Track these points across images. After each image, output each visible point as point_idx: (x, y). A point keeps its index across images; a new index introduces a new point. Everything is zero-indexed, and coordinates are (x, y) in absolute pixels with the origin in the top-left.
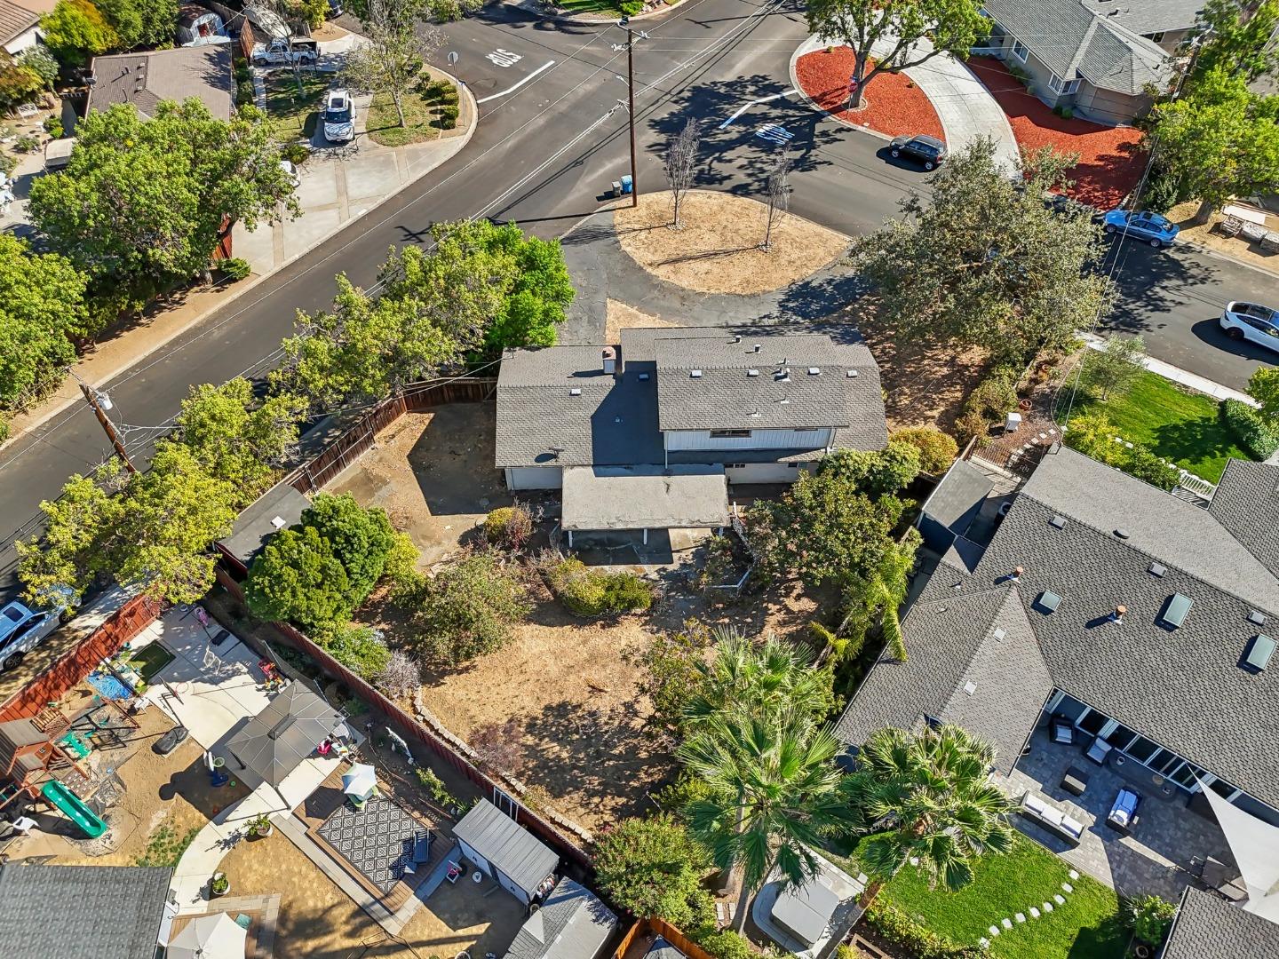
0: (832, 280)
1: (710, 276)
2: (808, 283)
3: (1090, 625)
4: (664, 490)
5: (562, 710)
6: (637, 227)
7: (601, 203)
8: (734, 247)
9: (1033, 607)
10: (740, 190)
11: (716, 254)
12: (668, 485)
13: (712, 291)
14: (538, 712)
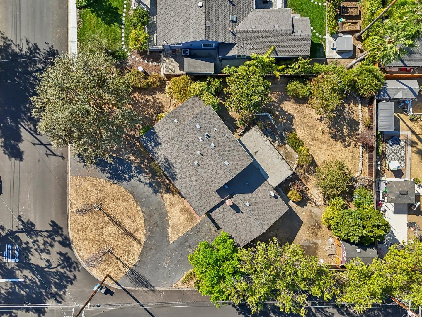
0: (101, 170)
1: (131, 216)
2: (109, 178)
3: (234, 5)
4: (258, 152)
5: (334, 137)
6: (120, 265)
7: (114, 291)
8: (106, 219)
9: (237, 23)
10: (66, 243)
11: (116, 223)
12: (256, 153)
13: (139, 208)
14: (339, 142)
